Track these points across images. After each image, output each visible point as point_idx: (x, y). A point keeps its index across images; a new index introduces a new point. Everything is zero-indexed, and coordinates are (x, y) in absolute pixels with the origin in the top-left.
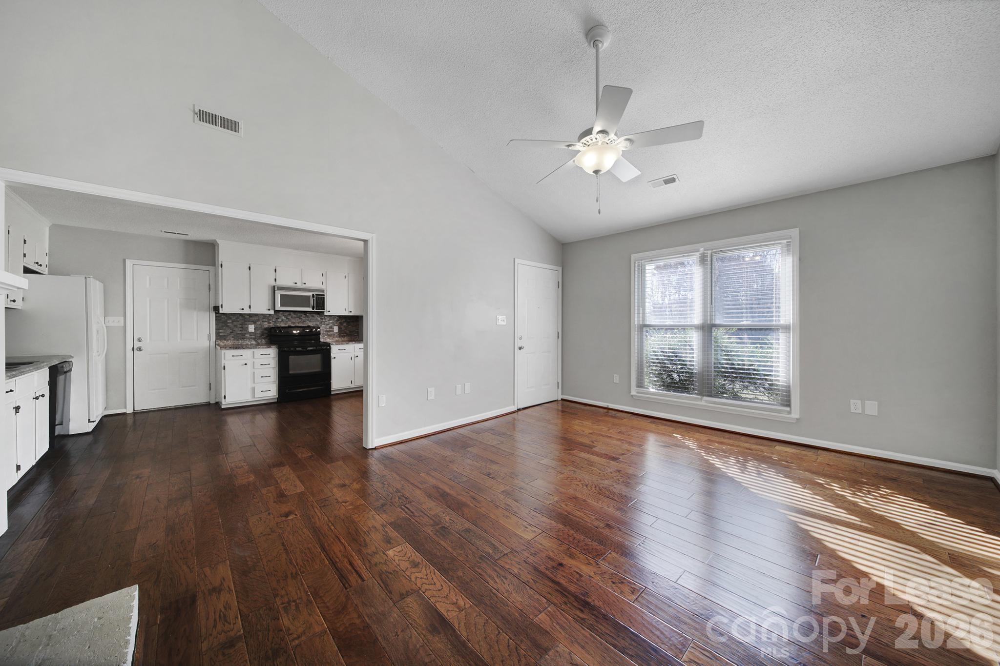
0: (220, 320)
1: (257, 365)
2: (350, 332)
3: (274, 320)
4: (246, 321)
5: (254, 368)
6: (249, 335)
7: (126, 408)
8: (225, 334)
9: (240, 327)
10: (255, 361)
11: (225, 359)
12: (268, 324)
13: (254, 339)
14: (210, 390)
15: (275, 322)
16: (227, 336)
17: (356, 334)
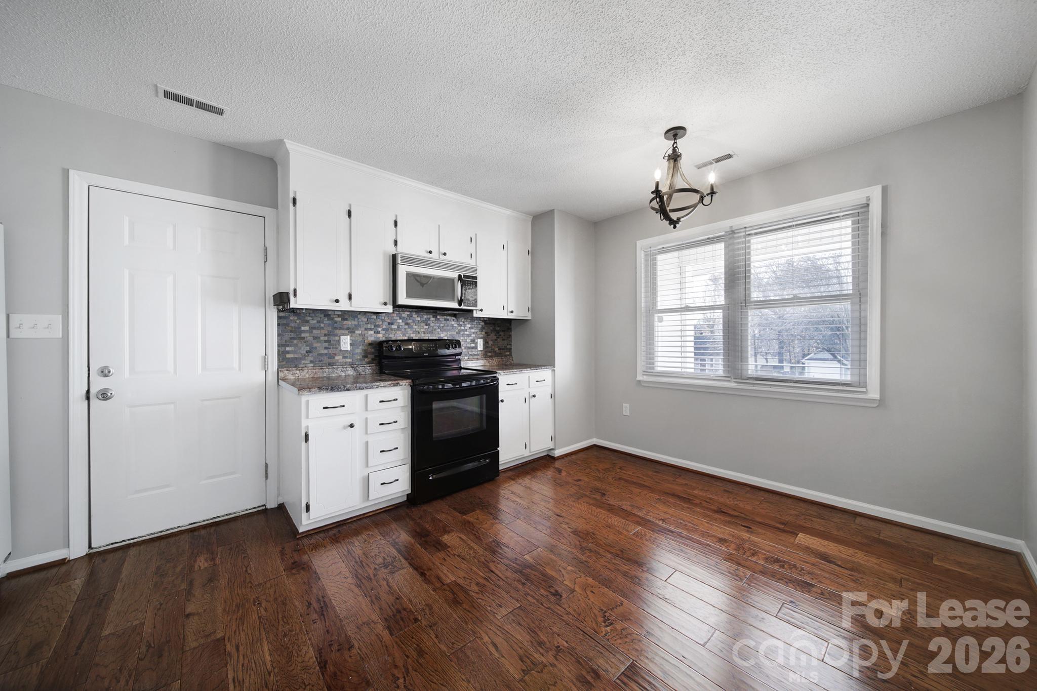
0: (287, 325)
1: (374, 426)
2: (500, 349)
3: (384, 327)
4: (336, 328)
5: (366, 433)
6: (341, 357)
7: (69, 547)
8: (296, 356)
9: (325, 341)
10: (368, 417)
11: (307, 417)
12: (375, 335)
13: (352, 365)
14: (267, 478)
15: (386, 330)
16: (301, 359)
17: (508, 353)
